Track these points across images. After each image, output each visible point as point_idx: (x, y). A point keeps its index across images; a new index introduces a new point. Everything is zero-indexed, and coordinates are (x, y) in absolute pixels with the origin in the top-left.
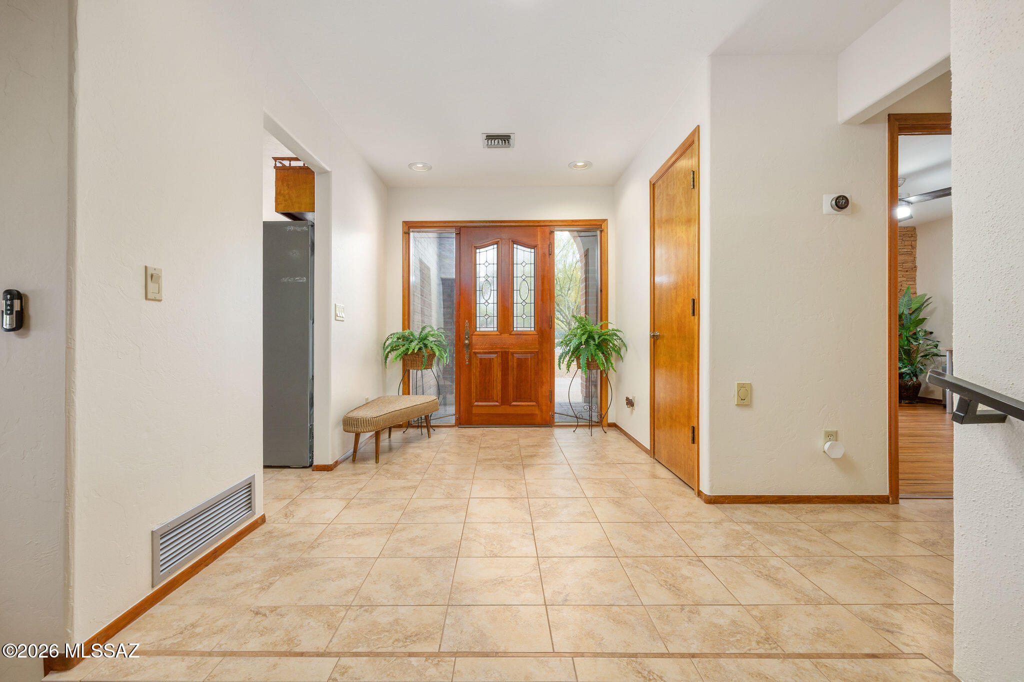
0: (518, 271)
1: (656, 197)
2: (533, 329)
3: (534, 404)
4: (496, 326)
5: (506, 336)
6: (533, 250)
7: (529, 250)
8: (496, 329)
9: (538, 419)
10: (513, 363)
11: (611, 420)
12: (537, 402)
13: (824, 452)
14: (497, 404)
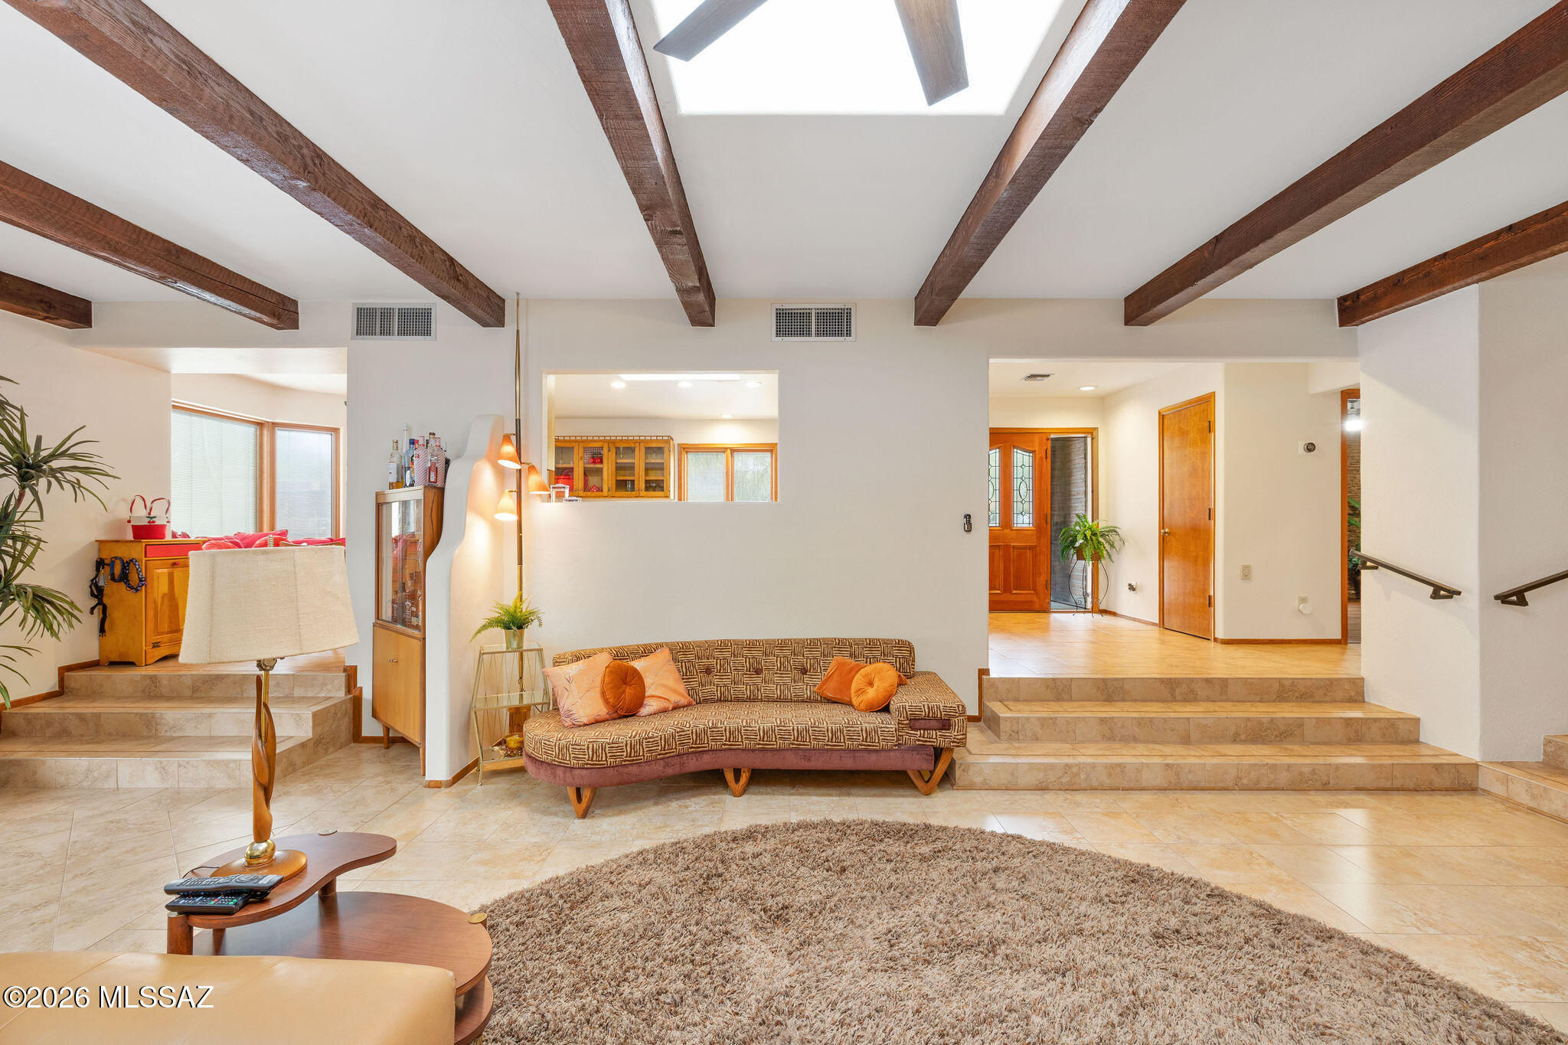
0: (1018, 473)
1: (1165, 427)
2: (1031, 525)
3: (1032, 592)
4: (998, 522)
5: (1007, 531)
6: (1031, 454)
7: (1028, 454)
8: (998, 525)
9: (1037, 606)
10: (1013, 554)
11: (1102, 607)
12: (1035, 589)
13: (1299, 610)
14: (999, 592)
